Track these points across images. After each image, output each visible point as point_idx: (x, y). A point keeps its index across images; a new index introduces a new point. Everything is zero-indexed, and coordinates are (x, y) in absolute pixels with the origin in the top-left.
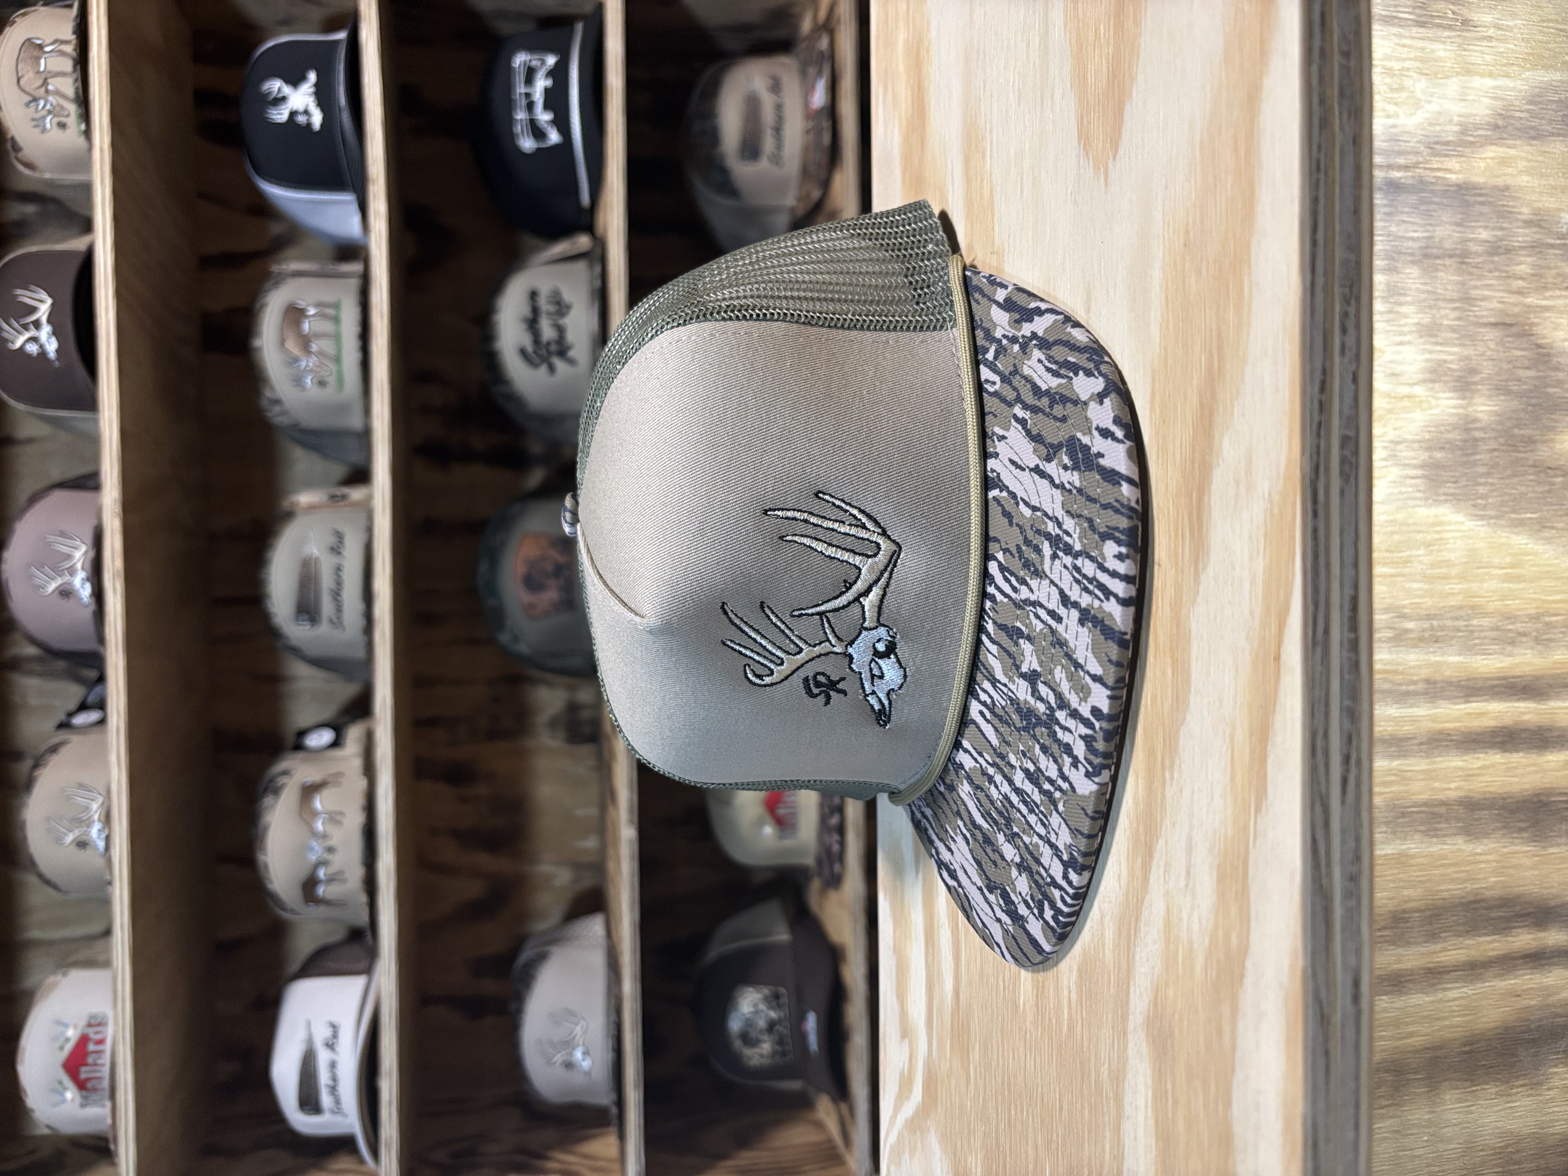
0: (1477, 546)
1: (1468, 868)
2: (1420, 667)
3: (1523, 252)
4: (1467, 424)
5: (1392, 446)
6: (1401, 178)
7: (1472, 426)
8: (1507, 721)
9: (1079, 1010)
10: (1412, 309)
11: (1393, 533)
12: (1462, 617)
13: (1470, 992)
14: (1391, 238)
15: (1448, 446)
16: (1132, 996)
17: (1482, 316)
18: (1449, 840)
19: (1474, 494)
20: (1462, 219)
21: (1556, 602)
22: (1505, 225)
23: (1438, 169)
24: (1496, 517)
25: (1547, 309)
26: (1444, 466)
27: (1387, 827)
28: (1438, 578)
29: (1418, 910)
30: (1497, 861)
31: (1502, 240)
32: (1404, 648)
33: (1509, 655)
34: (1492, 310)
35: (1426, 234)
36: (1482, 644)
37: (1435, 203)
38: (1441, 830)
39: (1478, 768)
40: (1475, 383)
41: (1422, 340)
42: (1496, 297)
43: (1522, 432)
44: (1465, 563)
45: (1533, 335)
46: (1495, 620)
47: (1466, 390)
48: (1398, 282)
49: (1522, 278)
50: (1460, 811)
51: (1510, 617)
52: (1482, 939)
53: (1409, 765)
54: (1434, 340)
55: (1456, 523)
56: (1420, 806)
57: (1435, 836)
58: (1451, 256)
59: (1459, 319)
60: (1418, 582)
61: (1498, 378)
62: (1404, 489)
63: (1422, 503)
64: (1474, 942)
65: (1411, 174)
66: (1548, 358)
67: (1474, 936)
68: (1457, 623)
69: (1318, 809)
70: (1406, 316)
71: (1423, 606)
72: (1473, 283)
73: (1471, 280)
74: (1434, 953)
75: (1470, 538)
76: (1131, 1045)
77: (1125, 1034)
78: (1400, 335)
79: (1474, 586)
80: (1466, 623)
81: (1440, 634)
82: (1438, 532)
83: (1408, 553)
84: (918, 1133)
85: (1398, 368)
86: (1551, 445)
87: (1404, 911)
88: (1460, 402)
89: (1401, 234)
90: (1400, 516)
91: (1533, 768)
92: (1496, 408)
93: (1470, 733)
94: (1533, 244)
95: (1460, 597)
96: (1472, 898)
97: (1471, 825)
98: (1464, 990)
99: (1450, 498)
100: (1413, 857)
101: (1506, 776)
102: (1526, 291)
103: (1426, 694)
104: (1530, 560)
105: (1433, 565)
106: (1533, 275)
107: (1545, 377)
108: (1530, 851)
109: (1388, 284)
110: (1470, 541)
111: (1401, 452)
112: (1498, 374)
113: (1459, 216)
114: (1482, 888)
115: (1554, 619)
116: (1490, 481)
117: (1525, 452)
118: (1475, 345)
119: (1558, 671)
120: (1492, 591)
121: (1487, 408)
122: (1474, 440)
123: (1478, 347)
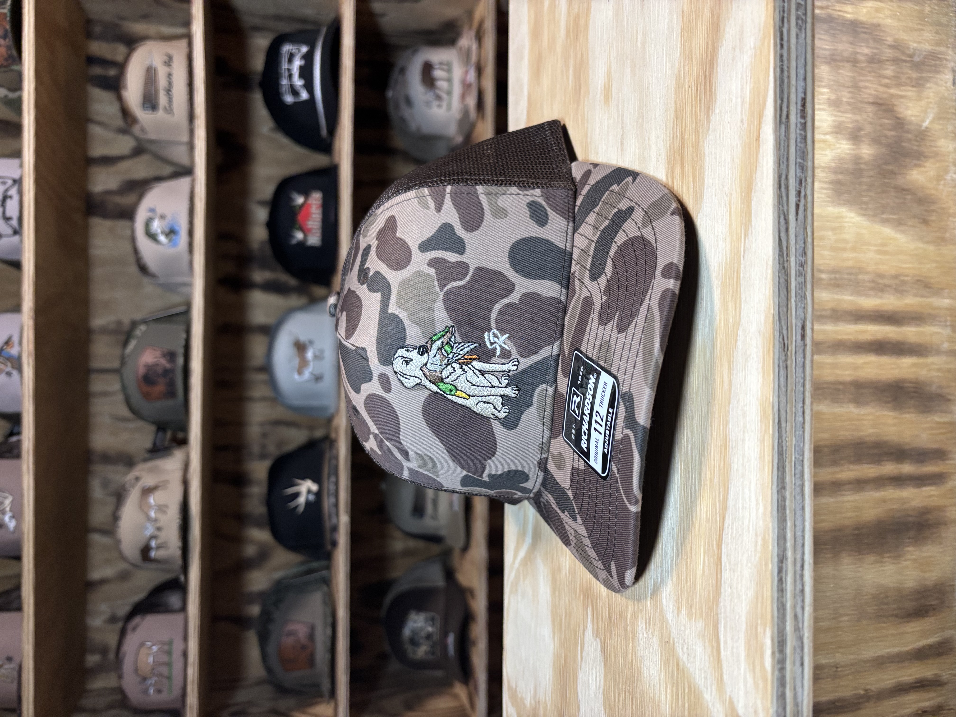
0: (862, 232)
1: (856, 423)
3: (887, 63)
4: (857, 160)
7: (860, 161)
8: (879, 337)
12: (853, 273)
13: (857, 498)
15: (845, 172)
17: (865, 98)
18: (845, 405)
19: (861, 202)
20: (853, 40)
21: (908, 268)
22: (878, 47)
23: (840, 11)
24: (873, 216)
25: (902, 97)
26: (843, 184)
28: (839, 249)
30: (873, 420)
31: (876, 55)
33: (881, 298)
34: (871, 94)
35: (832, 47)
36: (864, 291)
37: (838, 30)
38: (840, 399)
39: (862, 364)
40: (861, 137)
41: (831, 109)
42: (873, 88)
43: (888, 167)
44: (855, 242)
45: (894, 111)
46: (872, 277)
47: (856, 140)
50: (851, 389)
51: (881, 276)
52: (864, 466)
54: (838, 109)
55: (850, 218)
56: (829, 384)
57: (837, 402)
58: (848, 62)
59: (852, 98)
61: (874, 134)
62: (820, 196)
63: (832, 203)
64: (859, 468)
65: (823, 12)
66: (902, 125)
68: (850, 277)
70: (822, 94)
71: (831, 265)
73: (859, 76)
74: (836, 472)
75: (858, 227)
78: (819, 104)
79: (860, 256)
80: (855, 277)
81: (840, 282)
82: (840, 222)
83: (822, 233)
84: (529, 563)
86: (905, 176)
88: (852, 146)
91: (893, 366)
92: (873, 152)
93: (857, 343)
94: (894, 59)
95: (852, 262)
97: (858, 397)
98: (854, 496)
99: (846, 202)
101: (878, 370)
102: (890, 85)
104: (892, 243)
105: (836, 242)
106: (893, 77)
107: (901, 136)
108: (892, 415)
111: (819, 173)
114: (864, 435)
116: (870, 194)
117: (890, 179)
118: (861, 114)
119: (908, 310)
120: (870, 260)
121: (868, 151)
122: (860, 169)
123: (863, 116)
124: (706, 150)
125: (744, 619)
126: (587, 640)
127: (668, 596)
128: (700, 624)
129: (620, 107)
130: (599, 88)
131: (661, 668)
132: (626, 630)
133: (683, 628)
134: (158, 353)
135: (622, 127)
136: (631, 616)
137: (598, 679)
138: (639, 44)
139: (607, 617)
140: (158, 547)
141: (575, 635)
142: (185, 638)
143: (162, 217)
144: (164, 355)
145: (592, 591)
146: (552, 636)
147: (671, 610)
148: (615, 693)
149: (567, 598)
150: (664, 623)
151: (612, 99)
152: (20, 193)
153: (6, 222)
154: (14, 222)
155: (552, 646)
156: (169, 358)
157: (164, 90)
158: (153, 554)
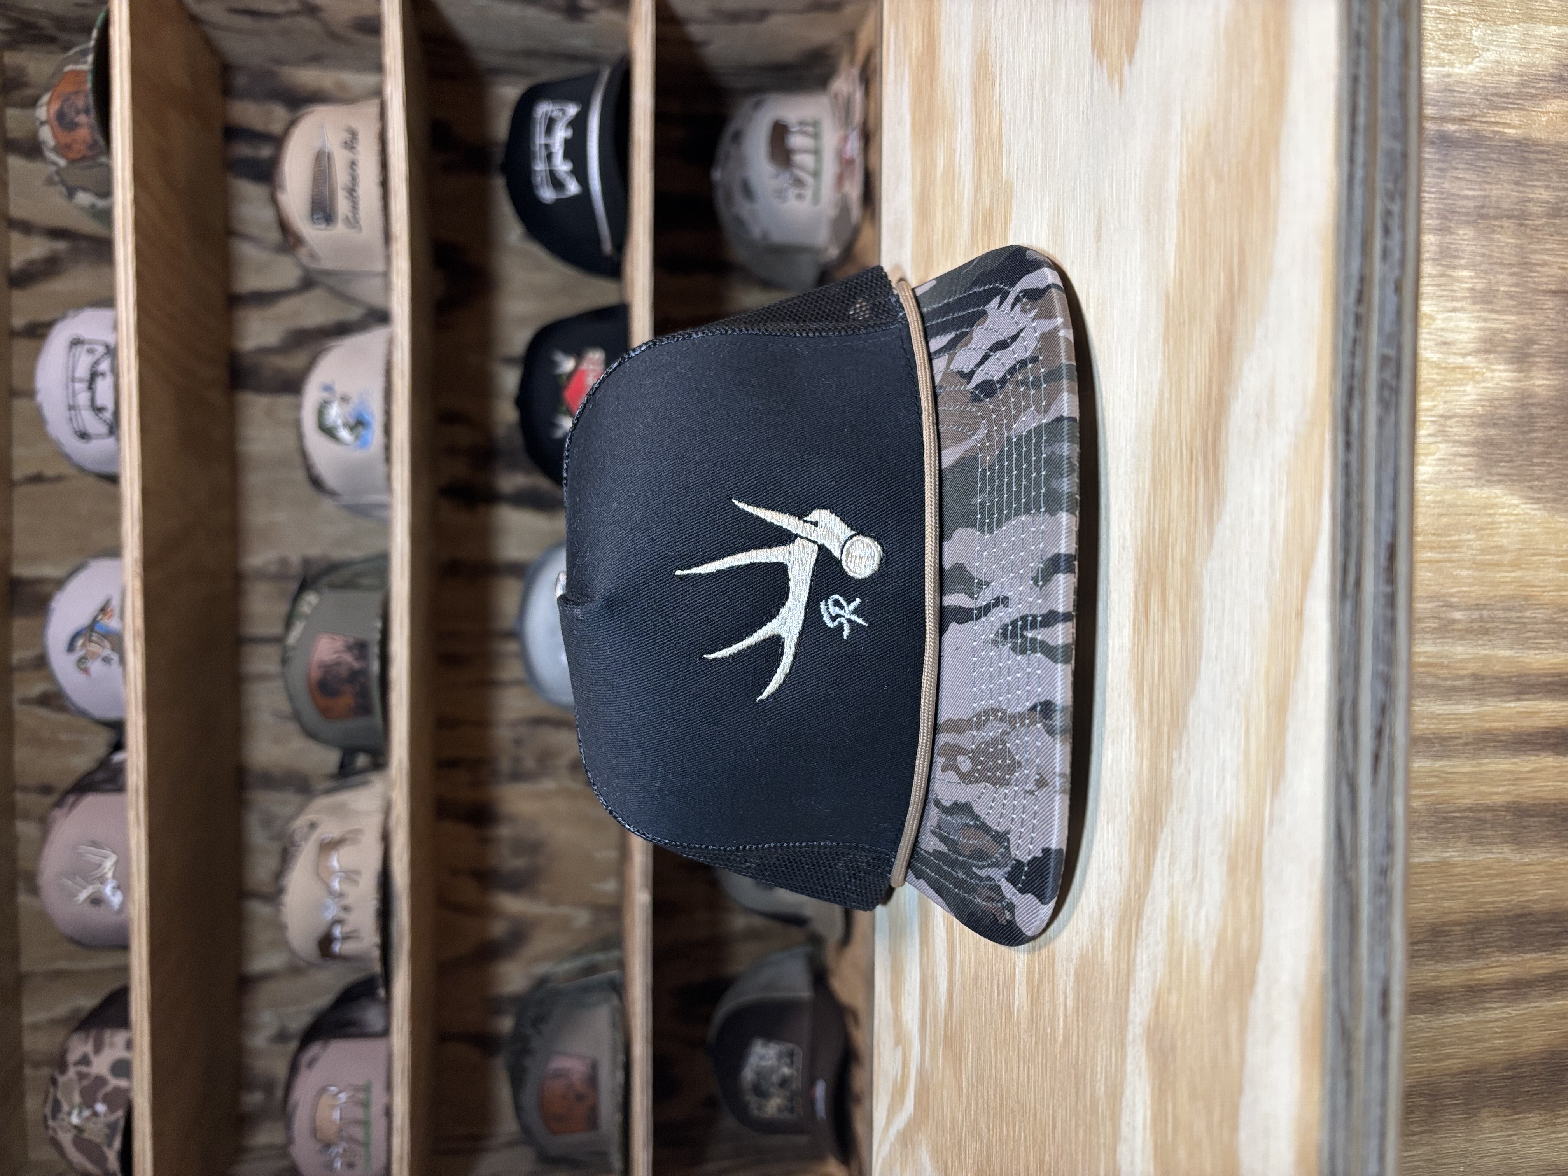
0: (1531, 530)
1: (1514, 879)
2: (1468, 661)
4: (1524, 399)
5: (1442, 420)
6: (1455, 132)
7: (1530, 401)
8: (1562, 721)
9: (1075, 1018)
10: (1465, 273)
11: (1441, 515)
12: (1514, 607)
13: (1514, 1013)
14: (1445, 196)
15: (1501, 422)
16: (1132, 1003)
17: (1542, 283)
18: (1495, 849)
19: (1530, 475)
20: (1521, 177)
23: (1496, 123)
24: (1554, 500)
26: (1497, 444)
27: (1427, 832)
28: (1489, 565)
29: (1459, 924)
30: (1545, 872)
32: (1450, 640)
34: (1552, 276)
35: (1482, 193)
36: (1536, 638)
37: (1491, 159)
38: (1486, 837)
39: (1529, 772)
40: (1534, 355)
41: (1478, 307)
42: (1557, 262)
44: (1520, 549)
46: (1550, 612)
47: (1524, 362)
48: (1451, 243)
50: (1508, 818)
52: (1528, 956)
53: (1453, 766)
54: (1490, 307)
55: (1510, 506)
56: (1464, 811)
57: (1480, 844)
58: (1509, 217)
59: (1517, 285)
60: (1468, 569)
61: (1557, 350)
62: (1454, 468)
63: (1473, 483)
64: (1519, 959)
65: (1466, 127)
67: (1519, 952)
68: (1508, 614)
69: (1345, 790)
70: (1459, 280)
71: (1473, 594)
72: (1531, 246)
73: (1530, 243)
74: (1475, 969)
75: (1526, 523)
76: (1129, 1059)
77: (1123, 1046)
78: (1453, 300)
79: (1528, 575)
80: (1519, 614)
81: (1490, 625)
82: (1490, 515)
83: (1456, 537)
85: (1449, 336)
87: (1445, 924)
88: (1515, 374)
89: (1455, 191)
90: (1448, 497)
92: (1557, 382)
93: (1521, 734)
95: (1513, 586)
96: (1519, 912)
97: (1520, 833)
98: (1507, 1010)
99: (1502, 478)
100: (1455, 865)
101: (1558, 781)
103: (1473, 690)
105: (1483, 551)
109: (1440, 246)
110: (1525, 526)
111: (1451, 427)
112: (1557, 346)
113: (1518, 174)
114: (1528, 901)
116: (1548, 461)
118: (1533, 314)
120: (1549, 580)
121: (1545, 382)
122: (1531, 416)
123: (1537, 316)
124: (1206, 586)
134: (340, 644)
140: (346, 938)
142: (389, 1087)
143: (345, 399)
144: (350, 648)
152: (116, 372)
153: (96, 415)
154: (108, 416)
156: (357, 652)
157: (343, 189)
158: (337, 948)
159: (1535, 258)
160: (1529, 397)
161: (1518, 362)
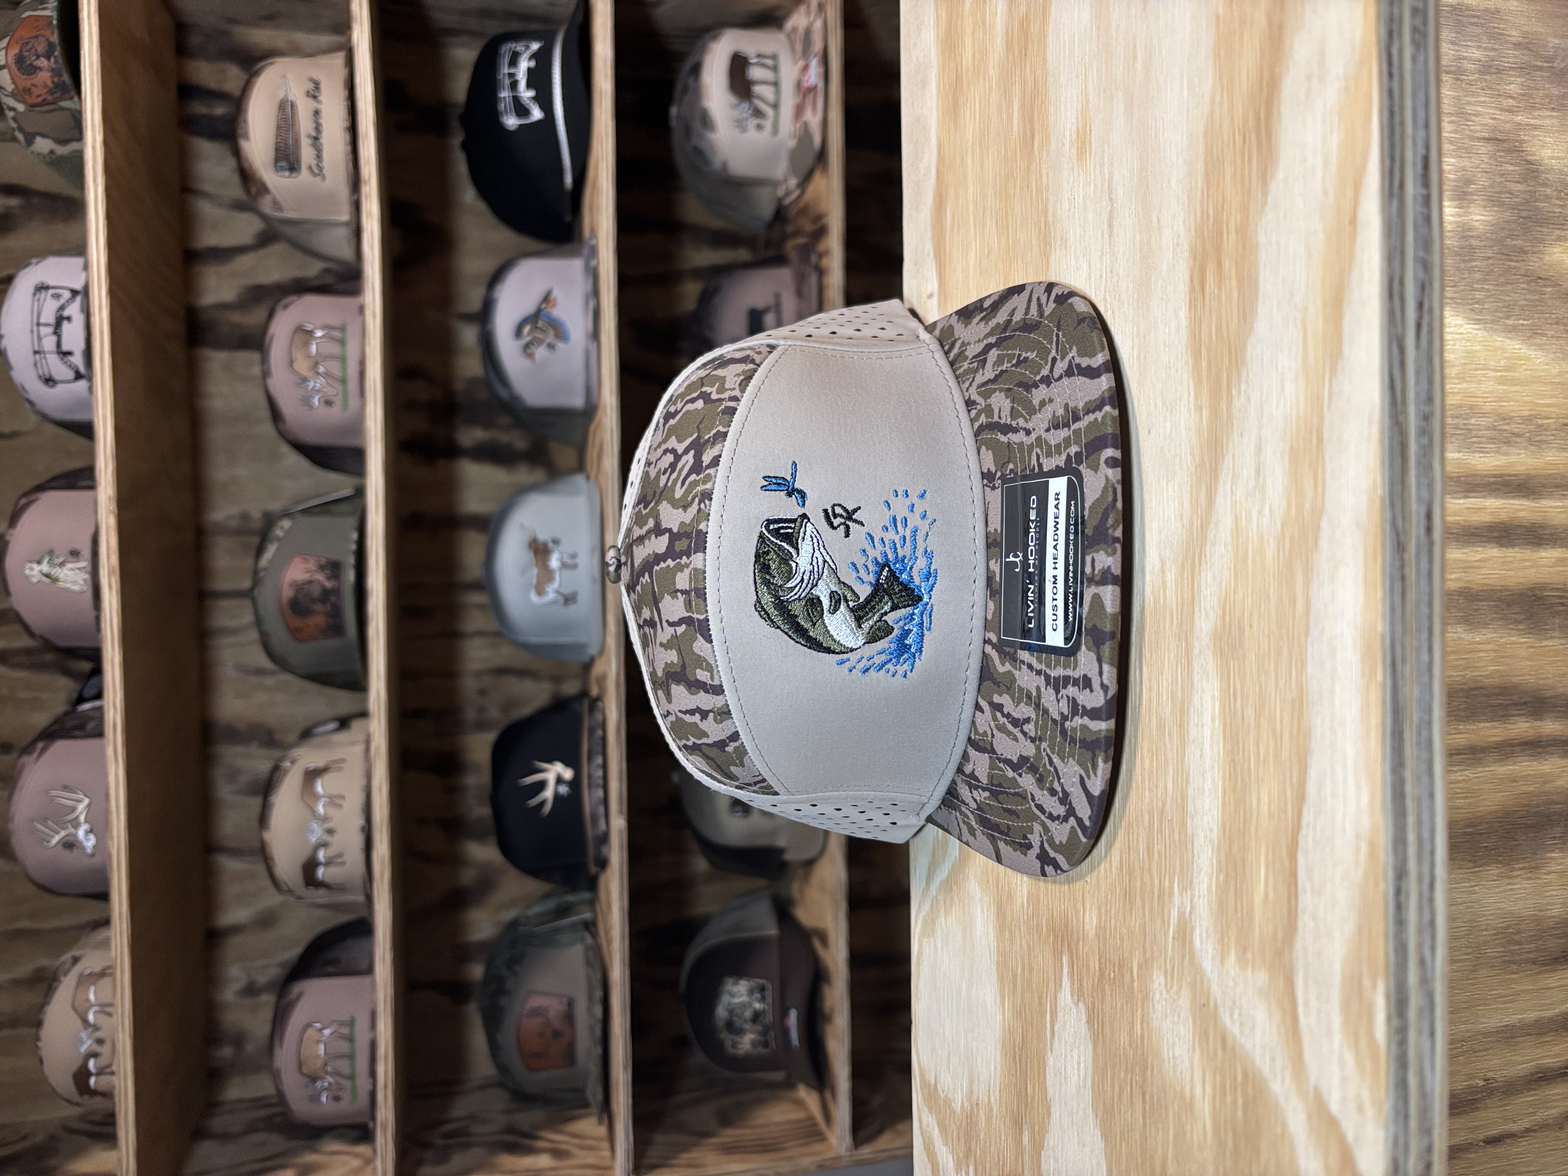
1: (1467, 656)
3: (1513, 73)
4: (1465, 231)
8: (1504, 516)
13: (1472, 775)
17: (1476, 131)
21: (1549, 405)
22: (1496, 46)
24: (1493, 322)
25: (1535, 127)
30: (1494, 651)
31: (1493, 61)
33: (1506, 454)
34: (1485, 125)
36: (1480, 443)
39: (1476, 561)
40: (1471, 194)
42: (1489, 114)
43: (1514, 242)
44: (1465, 364)
45: (1523, 151)
46: (1491, 420)
47: (1463, 199)
49: (1513, 98)
51: (1504, 418)
52: (1482, 725)
55: (1456, 326)
59: (1455, 132)
61: (1491, 190)
64: (1475, 727)
66: (1536, 174)
67: (1474, 721)
73: (1465, 96)
75: (1469, 341)
76: (1196, 670)
77: (1190, 663)
79: (1472, 387)
84: (955, 888)
86: (1541, 256)
88: (1457, 210)
91: (1527, 564)
92: (1490, 219)
93: (1469, 527)
94: (1523, 66)
97: (1472, 615)
98: (1466, 773)
101: (1503, 570)
102: (1516, 109)
104: (1523, 364)
106: (1522, 95)
107: (1535, 192)
108: (1526, 642)
110: (1468, 344)
112: (1491, 186)
113: (1454, 35)
114: (1481, 676)
115: (1545, 421)
116: (1486, 287)
117: (1517, 262)
118: (1470, 158)
119: (1551, 472)
120: (1488, 393)
121: (1482, 218)
122: (1471, 247)
123: (1473, 160)
124: (1262, 239)
125: (1337, 967)
126: (1063, 1005)
127: (1204, 933)
128: (1262, 977)
129: (1106, 167)
130: (1068, 135)
131: (1194, 1047)
132: (1132, 988)
133: (1231, 983)
134: (312, 565)
135: (1111, 199)
136: (1140, 967)
137: (1082, 1065)
138: (1139, 65)
139: (1097, 969)
140: (329, 861)
141: (1040, 998)
144: (322, 568)
145: (1070, 930)
146: (998, 1001)
147: (1210, 956)
148: (1112, 1086)
149: (1024, 941)
150: (1199, 977)
151: (1090, 153)
152: (87, 312)
153: (62, 360)
154: (78, 360)
155: (999, 1018)
156: (328, 572)
157: (308, 138)
158: (320, 873)
159: (1469, 109)
160: (1469, 230)
161: (1459, 199)
